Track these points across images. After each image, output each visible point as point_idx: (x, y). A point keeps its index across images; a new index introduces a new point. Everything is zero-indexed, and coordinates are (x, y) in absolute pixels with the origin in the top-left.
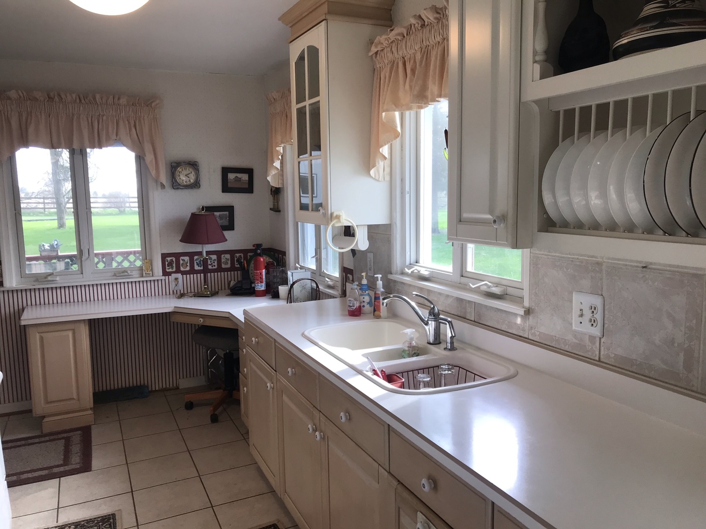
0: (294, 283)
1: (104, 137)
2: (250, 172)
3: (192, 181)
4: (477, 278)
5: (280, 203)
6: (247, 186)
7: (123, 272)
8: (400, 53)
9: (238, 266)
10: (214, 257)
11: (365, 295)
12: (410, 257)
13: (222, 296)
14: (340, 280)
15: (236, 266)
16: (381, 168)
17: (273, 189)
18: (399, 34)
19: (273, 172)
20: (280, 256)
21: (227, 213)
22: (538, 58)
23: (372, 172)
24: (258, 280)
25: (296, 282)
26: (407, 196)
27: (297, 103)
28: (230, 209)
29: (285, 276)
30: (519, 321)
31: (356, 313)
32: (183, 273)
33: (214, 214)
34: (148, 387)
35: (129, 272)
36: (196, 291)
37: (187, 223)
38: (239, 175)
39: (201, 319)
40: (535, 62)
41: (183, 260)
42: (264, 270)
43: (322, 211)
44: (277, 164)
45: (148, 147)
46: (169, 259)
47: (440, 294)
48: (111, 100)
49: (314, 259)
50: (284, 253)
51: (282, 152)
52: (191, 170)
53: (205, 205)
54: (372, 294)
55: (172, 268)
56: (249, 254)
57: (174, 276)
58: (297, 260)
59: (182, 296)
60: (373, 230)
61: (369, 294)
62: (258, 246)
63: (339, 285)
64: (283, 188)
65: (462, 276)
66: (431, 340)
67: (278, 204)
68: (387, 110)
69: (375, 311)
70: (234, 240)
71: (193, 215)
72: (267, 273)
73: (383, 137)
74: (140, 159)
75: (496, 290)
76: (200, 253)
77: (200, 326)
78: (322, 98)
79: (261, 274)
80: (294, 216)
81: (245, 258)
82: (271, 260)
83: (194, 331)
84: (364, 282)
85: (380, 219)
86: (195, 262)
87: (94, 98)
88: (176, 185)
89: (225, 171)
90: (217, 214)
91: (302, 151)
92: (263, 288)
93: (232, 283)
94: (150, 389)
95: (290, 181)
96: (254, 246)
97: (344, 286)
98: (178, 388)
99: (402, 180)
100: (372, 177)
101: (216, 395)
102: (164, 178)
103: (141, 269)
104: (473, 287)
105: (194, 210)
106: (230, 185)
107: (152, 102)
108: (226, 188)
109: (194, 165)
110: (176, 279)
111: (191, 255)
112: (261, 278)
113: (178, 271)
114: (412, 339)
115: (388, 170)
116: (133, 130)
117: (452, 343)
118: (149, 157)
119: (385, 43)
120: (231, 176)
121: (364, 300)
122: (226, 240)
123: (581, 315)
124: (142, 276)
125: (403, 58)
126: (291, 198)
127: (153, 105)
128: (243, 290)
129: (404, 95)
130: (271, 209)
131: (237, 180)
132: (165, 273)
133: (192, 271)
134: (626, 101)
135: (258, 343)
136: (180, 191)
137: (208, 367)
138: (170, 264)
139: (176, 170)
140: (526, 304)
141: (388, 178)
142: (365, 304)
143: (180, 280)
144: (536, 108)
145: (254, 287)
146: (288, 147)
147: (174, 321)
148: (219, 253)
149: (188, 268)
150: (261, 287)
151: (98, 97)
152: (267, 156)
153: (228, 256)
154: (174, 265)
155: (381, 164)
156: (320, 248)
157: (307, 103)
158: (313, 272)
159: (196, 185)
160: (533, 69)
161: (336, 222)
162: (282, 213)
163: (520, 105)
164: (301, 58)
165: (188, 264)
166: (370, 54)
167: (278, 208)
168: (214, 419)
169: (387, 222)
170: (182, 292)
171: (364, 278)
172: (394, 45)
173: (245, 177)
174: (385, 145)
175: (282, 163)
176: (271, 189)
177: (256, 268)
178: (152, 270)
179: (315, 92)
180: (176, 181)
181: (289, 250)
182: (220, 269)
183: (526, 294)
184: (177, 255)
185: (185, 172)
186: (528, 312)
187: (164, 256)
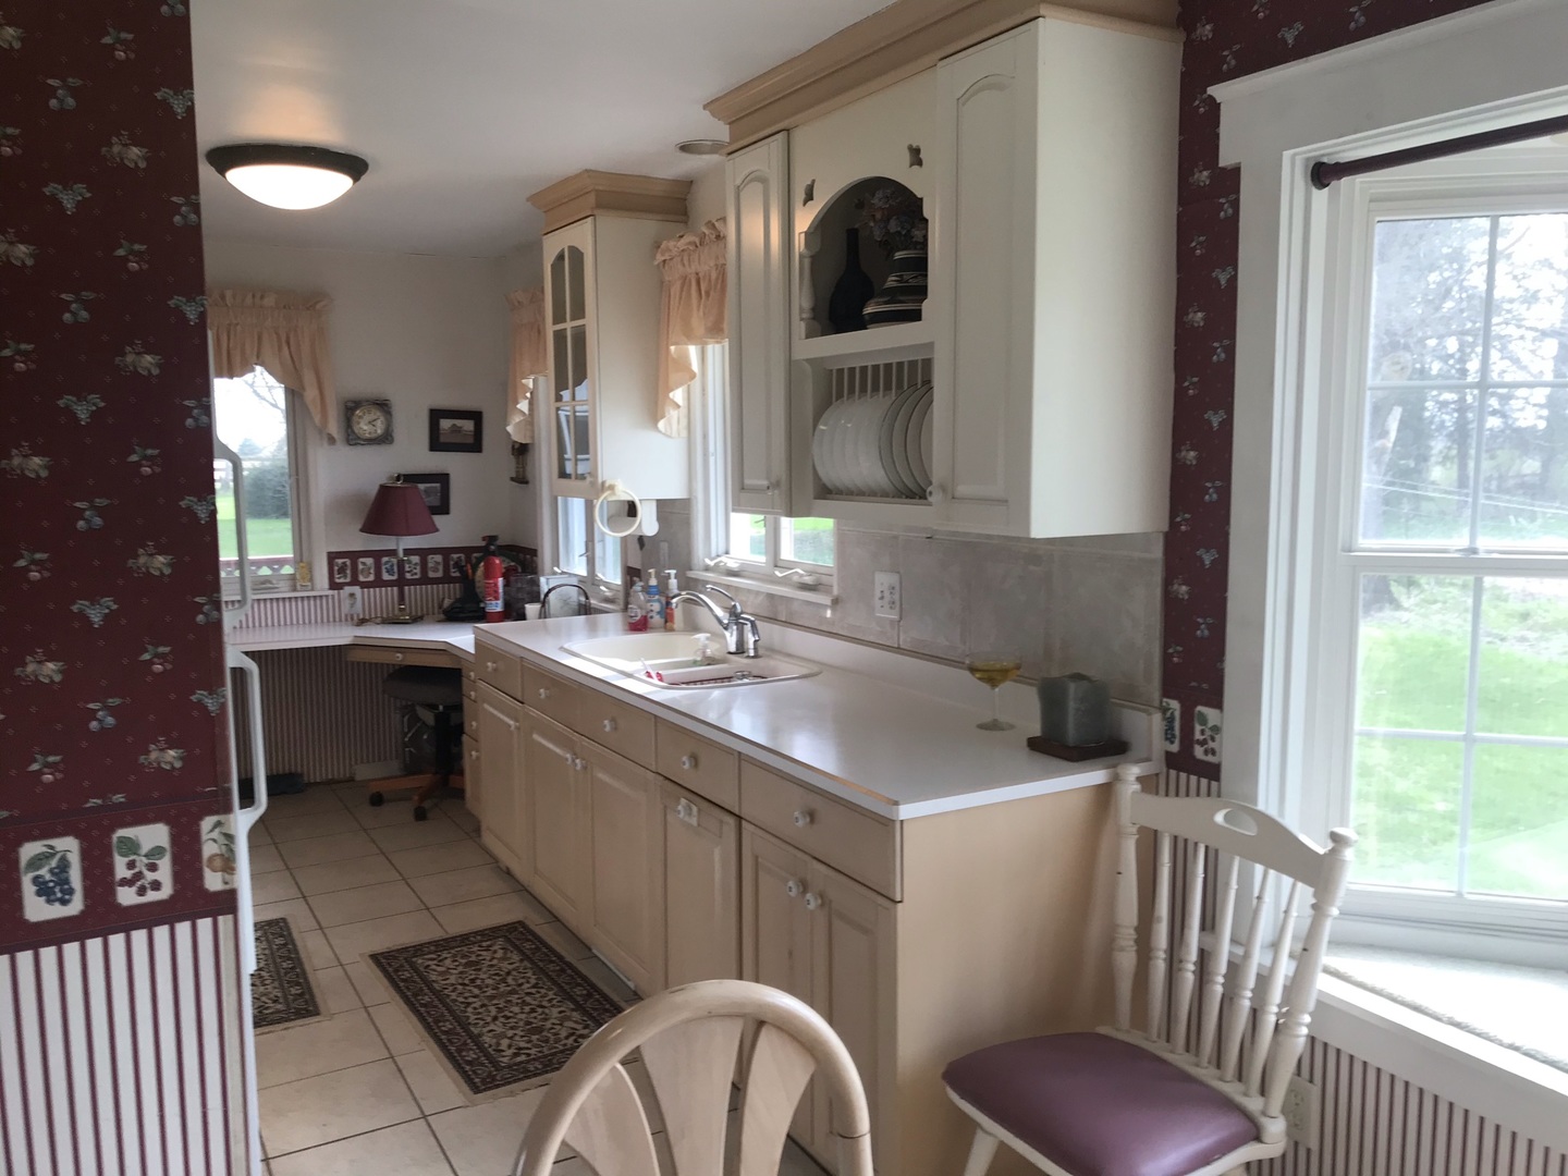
0: (550, 591)
1: (237, 359)
2: (476, 416)
3: (379, 432)
4: (789, 565)
5: (529, 468)
6: (470, 440)
7: (263, 583)
8: (693, 267)
9: (458, 574)
10: (415, 559)
11: (654, 601)
12: (717, 544)
13: (429, 623)
14: (621, 589)
15: (454, 575)
16: (673, 420)
17: (516, 446)
18: (690, 243)
19: (517, 419)
20: (528, 556)
21: (438, 485)
22: (804, 316)
23: (661, 424)
24: (490, 595)
25: (553, 588)
26: (712, 459)
27: (554, 323)
28: (443, 479)
29: (535, 588)
30: (829, 613)
31: (639, 626)
32: (364, 585)
33: (417, 488)
34: (301, 775)
35: (274, 582)
36: (385, 616)
37: (371, 502)
38: (458, 422)
39: (399, 655)
40: (802, 319)
41: (364, 564)
42: (501, 580)
43: (589, 479)
44: (523, 406)
45: (309, 378)
46: (340, 561)
47: (749, 591)
48: (249, 300)
49: (584, 558)
50: (534, 552)
51: (531, 386)
52: (378, 414)
53: (403, 472)
54: (663, 600)
55: (345, 577)
56: (475, 555)
57: (348, 590)
58: (556, 562)
59: (362, 622)
60: (665, 508)
61: (659, 601)
62: (491, 539)
63: (621, 595)
64: (533, 444)
65: (776, 566)
66: (733, 648)
67: (524, 472)
68: (676, 344)
69: (666, 622)
70: (451, 531)
71: (384, 489)
72: (506, 585)
73: (674, 377)
74: (294, 396)
75: (808, 580)
76: (393, 553)
77: (397, 667)
78: (589, 321)
79: (496, 585)
80: (551, 490)
81: (468, 560)
82: (513, 564)
83: (386, 675)
84: (653, 582)
85: (674, 492)
86: (383, 567)
87: (223, 297)
88: (352, 439)
89: (436, 415)
90: (422, 486)
91: (561, 384)
92: (499, 609)
93: (447, 603)
94: (306, 779)
95: (544, 434)
96: (484, 539)
97: (627, 595)
98: (351, 780)
99: (705, 436)
100: (660, 432)
101: (423, 780)
102: (334, 427)
103: (292, 578)
104: (780, 575)
105: (383, 481)
106: (443, 439)
107: (316, 303)
108: (436, 444)
109: (383, 406)
110: (352, 595)
111: (377, 555)
112: (496, 592)
113: (355, 582)
114: (705, 647)
115: (684, 422)
116: (285, 349)
117: (755, 649)
118: (311, 394)
119: (675, 252)
120: (445, 424)
121: (653, 608)
122: (437, 530)
123: (882, 598)
124: (295, 590)
125: (697, 274)
126: (544, 462)
127: (318, 307)
128: (466, 610)
129: (698, 324)
130: (512, 479)
131: (456, 430)
132: (334, 586)
133: (379, 583)
134: (891, 364)
135: (495, 670)
136: (360, 447)
137: (405, 745)
138: (342, 570)
139: (353, 414)
140: (836, 591)
141: (684, 433)
142: (654, 614)
143: (357, 598)
144: (808, 367)
145: (484, 608)
146: (541, 379)
147: (353, 659)
148: (423, 553)
149: (371, 578)
150: (497, 606)
151: (229, 294)
152: (506, 392)
153: (439, 558)
154: (348, 572)
155: (673, 414)
156: (593, 541)
157: (569, 325)
158: (582, 580)
159: (386, 438)
160: (800, 328)
161: (610, 495)
162: (530, 485)
163: (791, 364)
164: (561, 257)
165: (372, 571)
166: (656, 263)
167: (524, 478)
168: (420, 815)
169: (684, 496)
170: (361, 617)
171: (653, 576)
172: (686, 254)
173: (468, 425)
174: (677, 388)
175: (531, 404)
176: (513, 446)
177: (488, 574)
178: (311, 580)
179: (579, 311)
180: (353, 432)
181: (542, 547)
182: (425, 580)
183: (834, 581)
184: (354, 556)
185: (368, 418)
186: (836, 602)
187: (332, 557)
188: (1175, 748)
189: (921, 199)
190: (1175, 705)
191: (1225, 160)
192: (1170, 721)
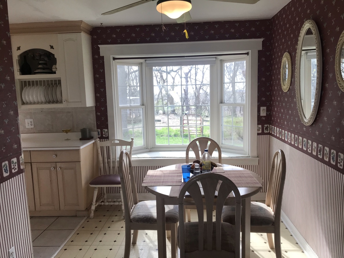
188: (100, 136)
189: (54, 54)
190: (99, 130)
191: (101, 55)
192: (99, 133)
